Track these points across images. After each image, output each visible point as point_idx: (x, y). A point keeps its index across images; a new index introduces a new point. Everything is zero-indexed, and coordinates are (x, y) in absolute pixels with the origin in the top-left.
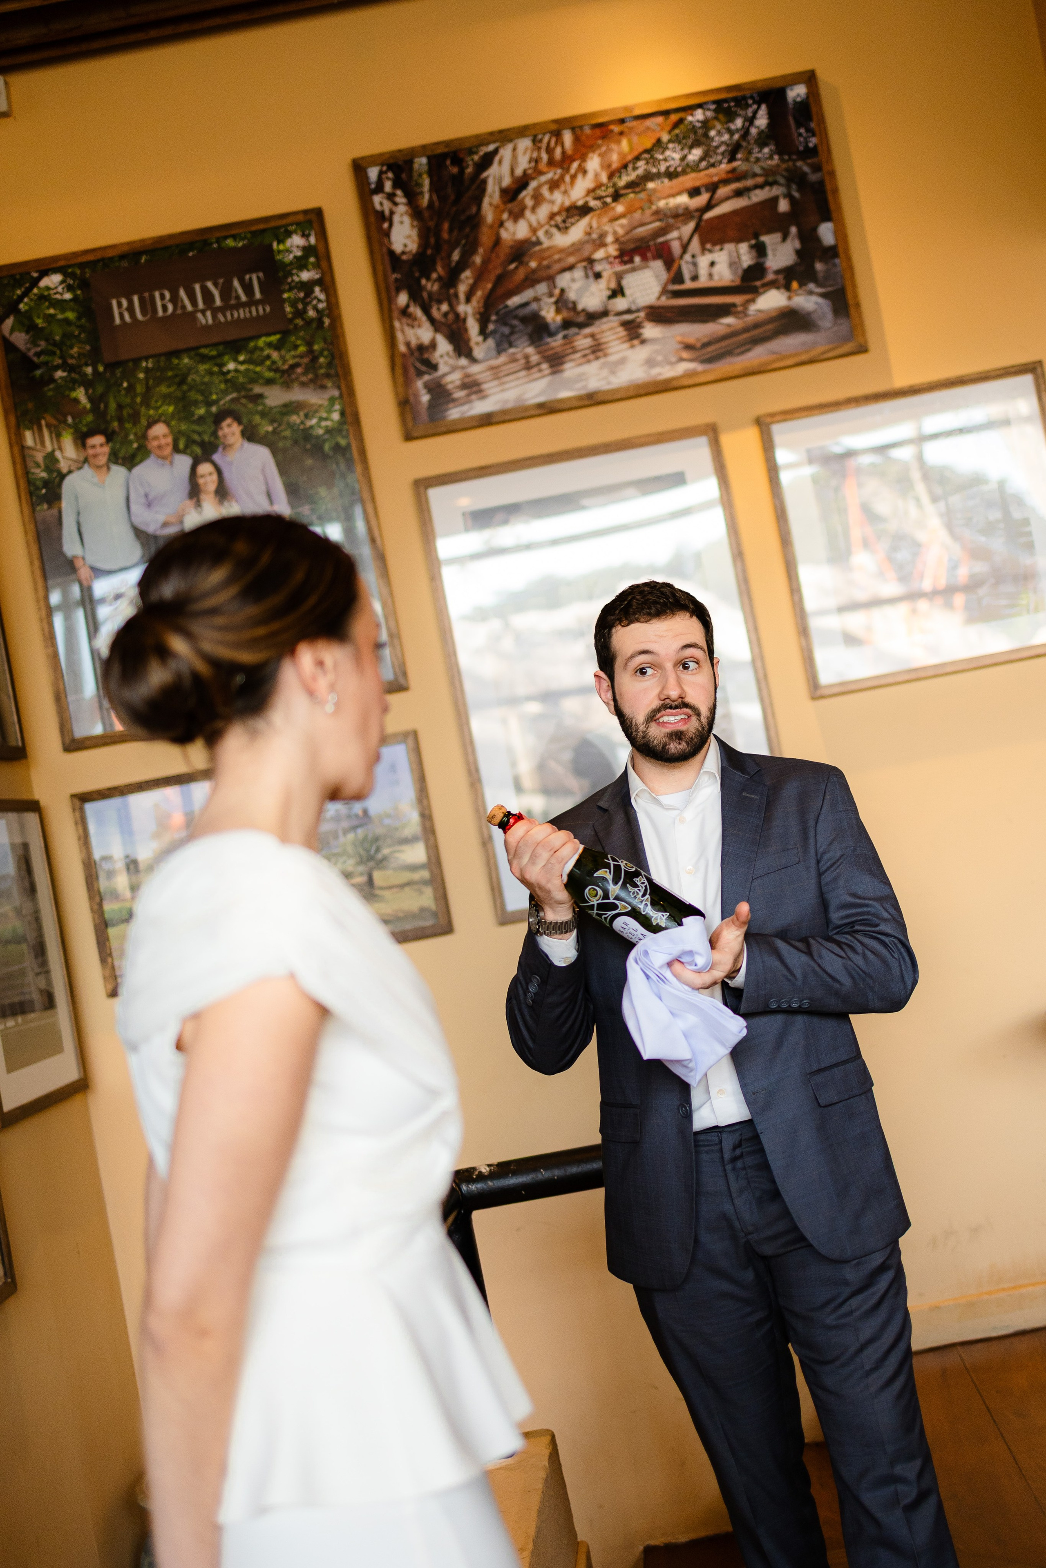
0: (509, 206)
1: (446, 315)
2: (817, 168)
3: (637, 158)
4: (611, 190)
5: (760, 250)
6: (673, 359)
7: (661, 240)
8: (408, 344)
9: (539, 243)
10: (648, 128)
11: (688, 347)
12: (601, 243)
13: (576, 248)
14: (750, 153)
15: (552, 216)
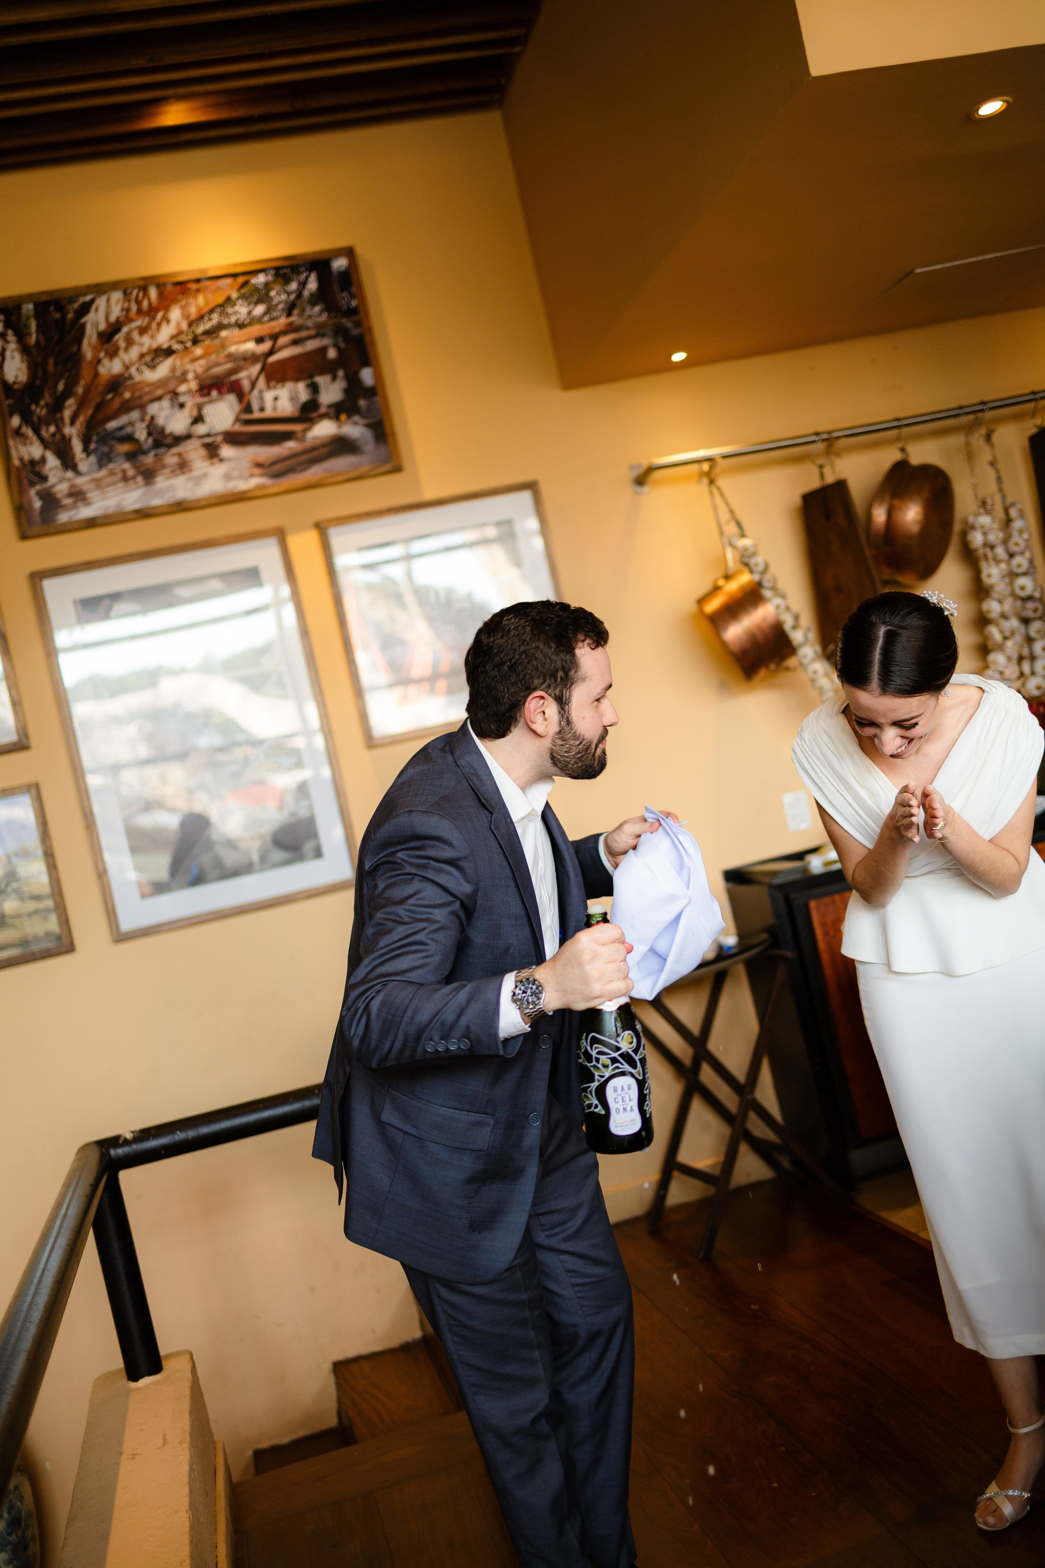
0: (106, 346)
1: (53, 435)
2: (358, 324)
3: (212, 311)
4: (190, 337)
5: (314, 389)
6: (247, 474)
7: (233, 378)
8: (21, 459)
9: (131, 377)
10: (219, 288)
11: (259, 465)
12: (183, 379)
13: (163, 383)
14: (303, 311)
15: (142, 356)
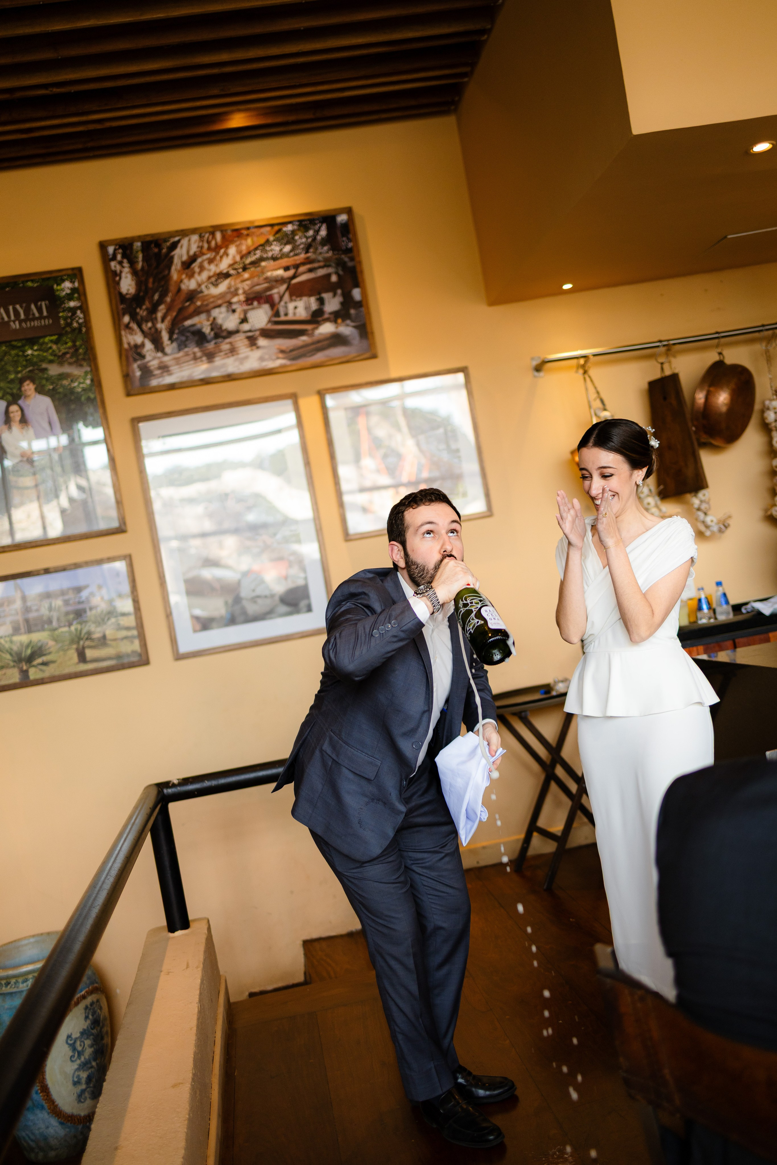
0: (187, 271)
1: (150, 329)
2: (352, 259)
3: (256, 249)
4: (241, 266)
5: (321, 301)
6: (274, 357)
7: (268, 293)
8: (129, 344)
9: (201, 292)
10: (262, 234)
11: (282, 351)
12: (235, 294)
13: (222, 295)
14: (316, 249)
15: (209, 278)
